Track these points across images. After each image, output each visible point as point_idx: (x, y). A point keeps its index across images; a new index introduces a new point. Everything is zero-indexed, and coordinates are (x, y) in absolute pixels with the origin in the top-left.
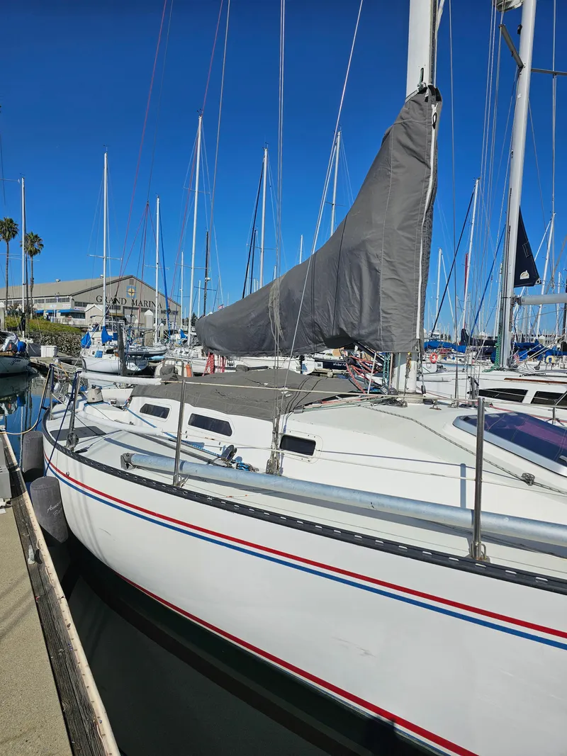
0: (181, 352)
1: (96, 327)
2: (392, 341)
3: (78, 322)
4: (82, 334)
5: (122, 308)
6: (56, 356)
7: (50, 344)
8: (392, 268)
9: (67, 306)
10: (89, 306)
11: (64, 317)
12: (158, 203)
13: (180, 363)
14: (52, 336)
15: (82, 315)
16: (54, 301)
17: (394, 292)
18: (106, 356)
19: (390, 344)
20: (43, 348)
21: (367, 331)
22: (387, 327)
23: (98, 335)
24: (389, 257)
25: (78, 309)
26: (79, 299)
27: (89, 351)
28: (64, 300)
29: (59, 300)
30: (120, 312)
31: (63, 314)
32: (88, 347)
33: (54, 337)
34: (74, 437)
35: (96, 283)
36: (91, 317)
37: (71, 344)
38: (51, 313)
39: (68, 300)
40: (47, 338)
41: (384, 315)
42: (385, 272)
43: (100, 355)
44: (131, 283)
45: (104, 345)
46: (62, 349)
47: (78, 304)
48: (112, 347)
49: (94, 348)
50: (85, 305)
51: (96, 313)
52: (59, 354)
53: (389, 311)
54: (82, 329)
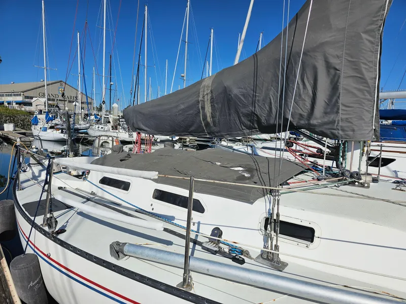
0: (99, 127)
1: (40, 112)
2: (353, 131)
3: (28, 108)
4: (31, 116)
5: (56, 100)
6: (15, 130)
7: (9, 123)
8: (354, 67)
9: (20, 99)
10: (34, 99)
11: (18, 105)
12: (78, 35)
13: (111, 138)
14: (10, 117)
15: (30, 104)
16: (11, 95)
17: (355, 88)
18: (49, 131)
19: (351, 133)
20: (5, 125)
21: (320, 121)
22: (347, 119)
23: (42, 117)
24: (352, 57)
25: (27, 100)
26: (28, 94)
27: (38, 127)
28: (17, 95)
29: (14, 95)
30: (55, 103)
31: (17, 103)
32: (37, 125)
33: (12, 117)
34: (53, 221)
35: (40, 84)
36: (36, 106)
37: (25, 122)
38: (9, 103)
39: (20, 95)
40: (7, 118)
41: (344, 108)
42: (345, 71)
43: (45, 130)
44: (61, 85)
45: (47, 123)
46: (18, 125)
47: (27, 97)
48: (53, 125)
49: (40, 125)
50: (32, 98)
51: (39, 103)
52: (17, 129)
53: (351, 105)
54: (31, 113)
